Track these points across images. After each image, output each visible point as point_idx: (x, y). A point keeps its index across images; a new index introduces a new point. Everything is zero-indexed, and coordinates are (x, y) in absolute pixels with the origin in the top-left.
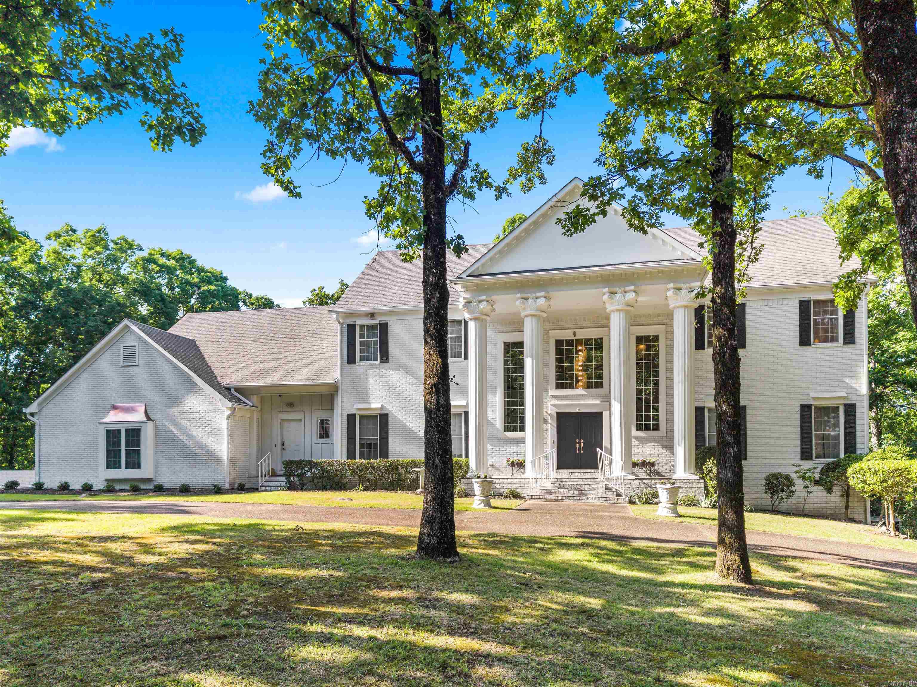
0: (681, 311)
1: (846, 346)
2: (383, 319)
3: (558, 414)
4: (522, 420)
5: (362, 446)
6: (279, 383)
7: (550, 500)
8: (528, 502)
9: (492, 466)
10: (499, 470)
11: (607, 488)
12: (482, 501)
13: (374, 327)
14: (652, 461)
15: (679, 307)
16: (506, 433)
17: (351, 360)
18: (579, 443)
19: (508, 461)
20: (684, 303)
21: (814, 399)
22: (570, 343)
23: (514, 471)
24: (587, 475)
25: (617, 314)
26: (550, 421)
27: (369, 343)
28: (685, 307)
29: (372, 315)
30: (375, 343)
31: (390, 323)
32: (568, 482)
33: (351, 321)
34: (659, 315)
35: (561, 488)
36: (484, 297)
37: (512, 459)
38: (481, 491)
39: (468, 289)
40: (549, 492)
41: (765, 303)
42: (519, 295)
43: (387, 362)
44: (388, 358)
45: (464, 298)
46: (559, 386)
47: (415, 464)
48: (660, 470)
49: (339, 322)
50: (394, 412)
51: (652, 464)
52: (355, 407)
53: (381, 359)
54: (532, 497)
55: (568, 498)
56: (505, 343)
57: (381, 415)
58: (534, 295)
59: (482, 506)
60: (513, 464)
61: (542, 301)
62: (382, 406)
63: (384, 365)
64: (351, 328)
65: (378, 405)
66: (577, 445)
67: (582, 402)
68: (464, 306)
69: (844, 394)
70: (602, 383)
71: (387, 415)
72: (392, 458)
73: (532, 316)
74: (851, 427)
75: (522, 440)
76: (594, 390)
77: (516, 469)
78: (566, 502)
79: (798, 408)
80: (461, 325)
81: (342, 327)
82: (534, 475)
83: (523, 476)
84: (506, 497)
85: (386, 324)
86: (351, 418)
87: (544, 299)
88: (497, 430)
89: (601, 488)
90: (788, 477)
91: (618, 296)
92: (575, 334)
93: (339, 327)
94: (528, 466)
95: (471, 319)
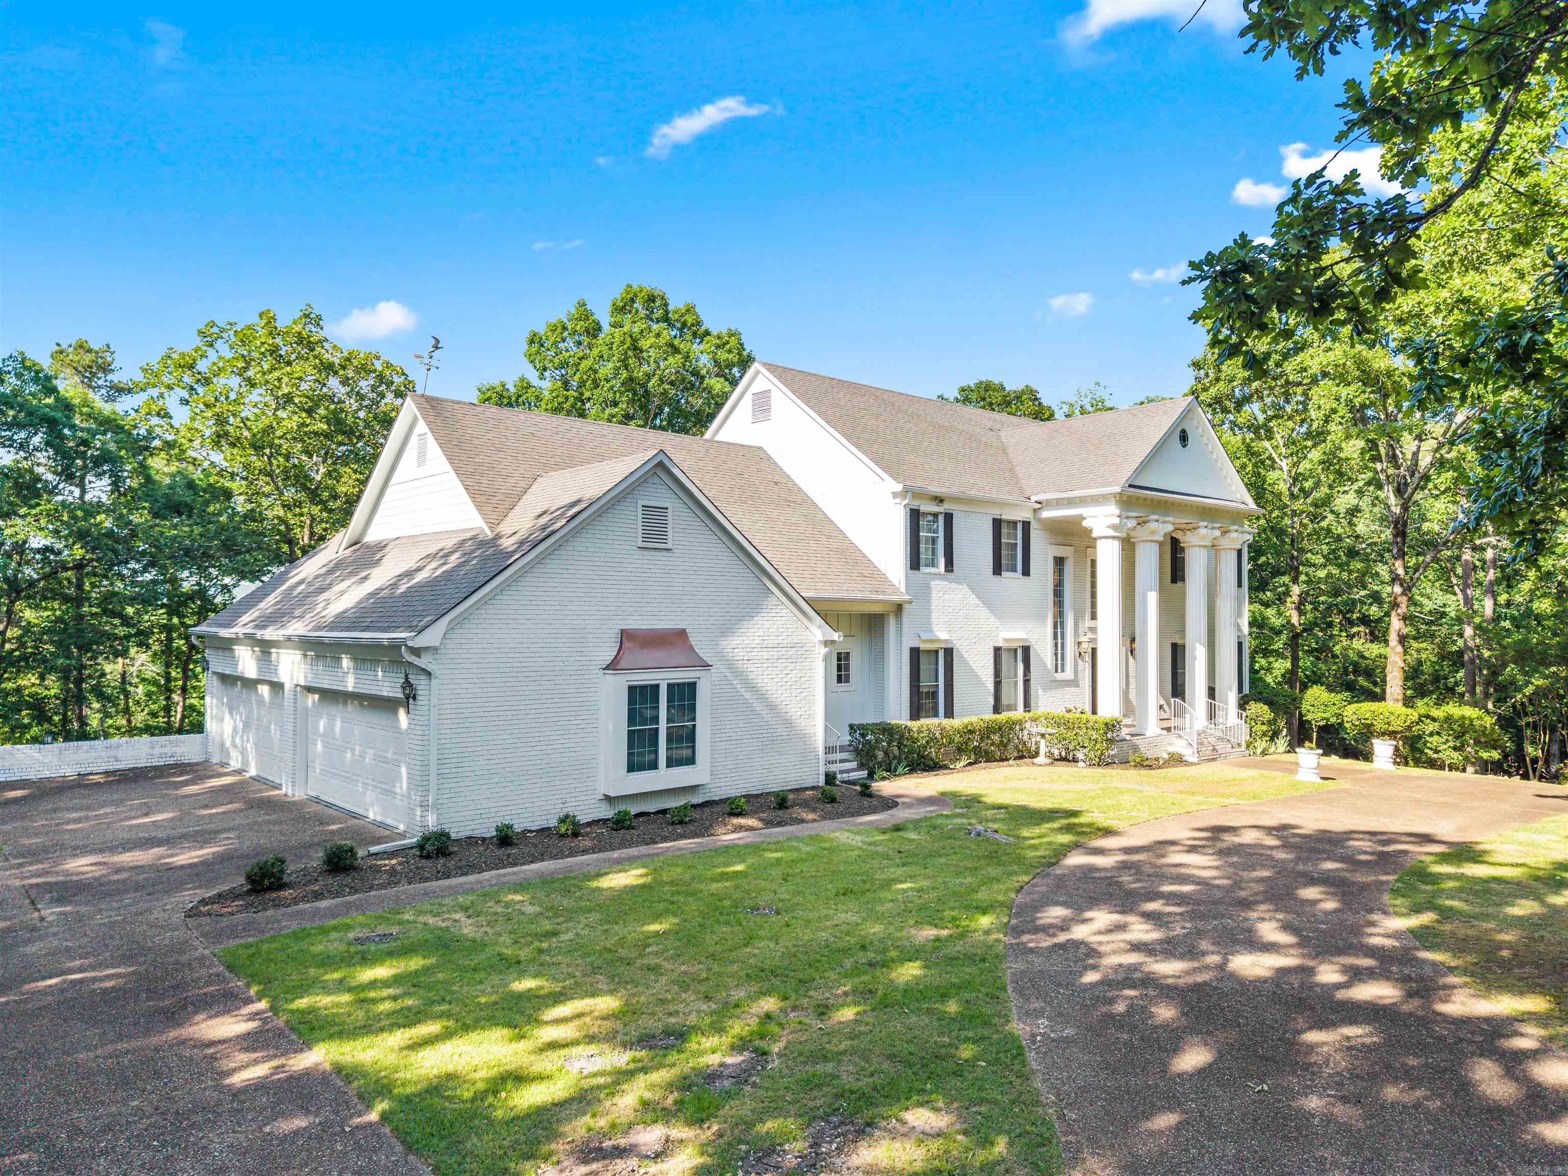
2: (946, 507)
6: (832, 595)
13: (939, 517)
16: (1055, 675)
17: (915, 563)
29: (940, 500)
30: (940, 541)
31: (955, 515)
33: (915, 504)
39: (1119, 499)
43: (952, 571)
44: (952, 566)
49: (903, 505)
50: (958, 646)
52: (919, 636)
53: (946, 566)
56: (1055, 558)
57: (945, 650)
62: (947, 636)
63: (948, 575)
64: (915, 516)
65: (943, 636)
71: (951, 650)
80: (1015, 528)
81: (905, 513)
85: (951, 515)
86: (915, 653)
88: (1048, 670)
93: (902, 512)
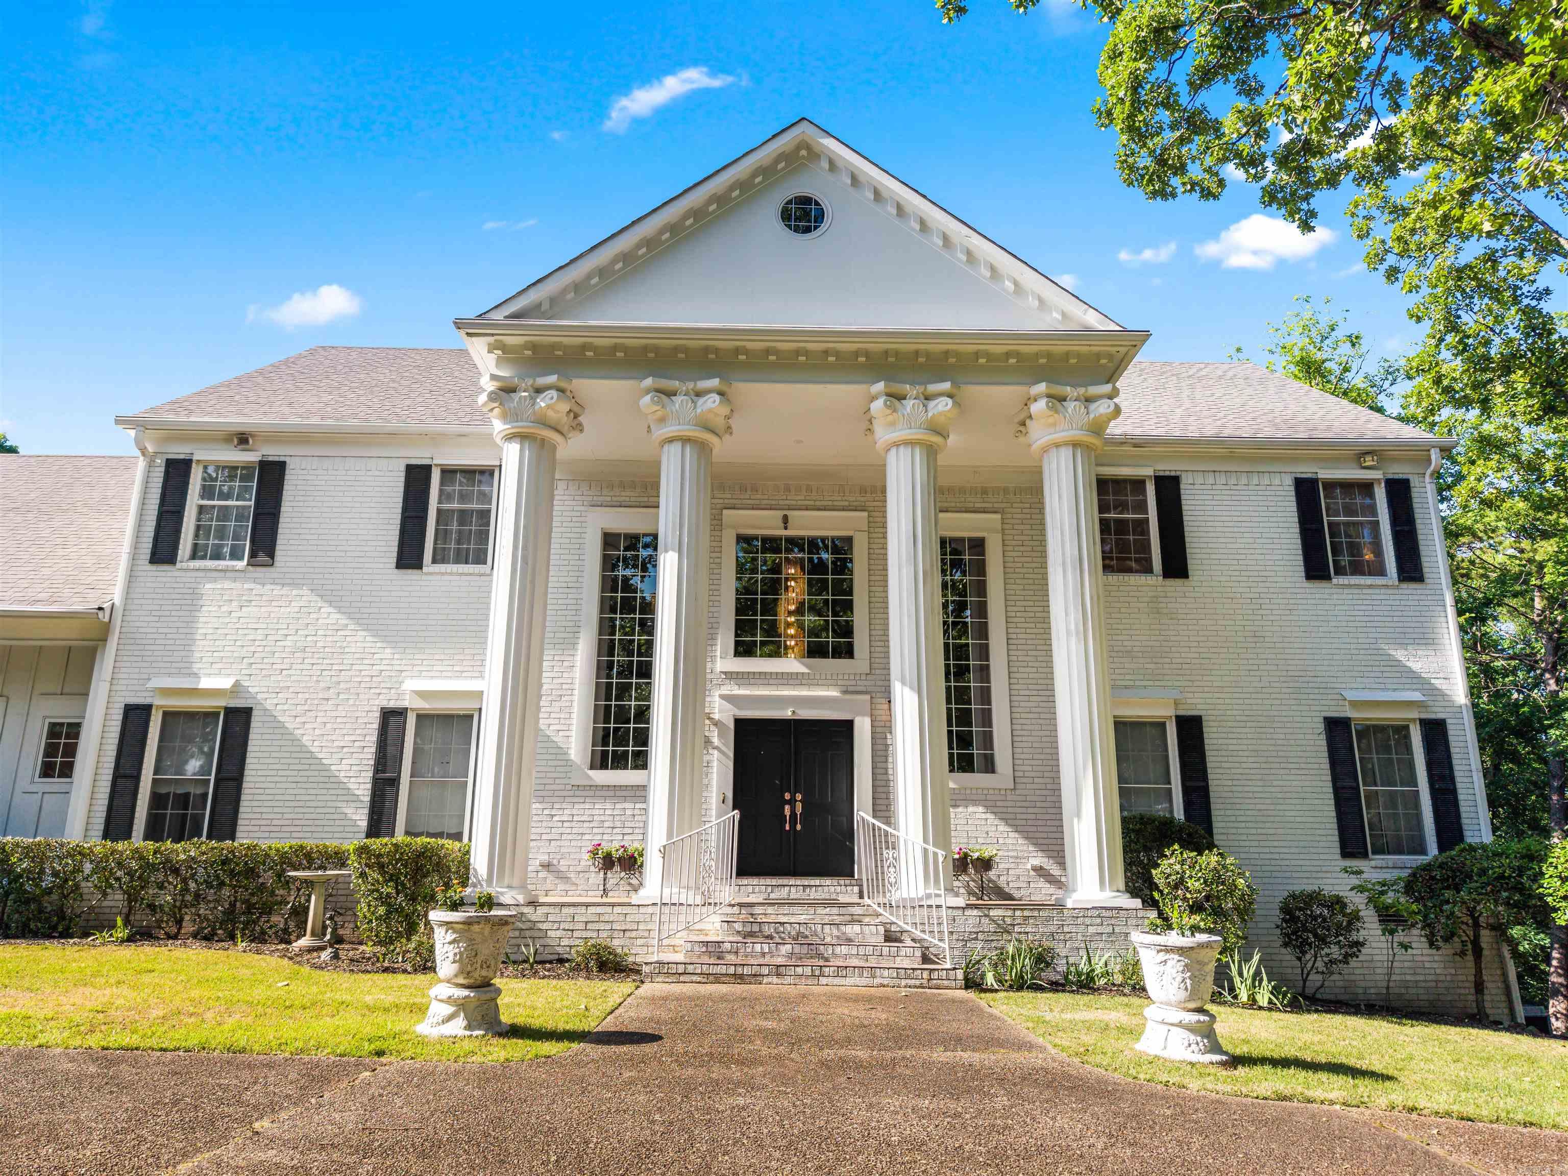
0: (1065, 454)
1: (1404, 585)
2: (273, 452)
3: (739, 722)
4: (643, 738)
5: (157, 800)
7: (717, 979)
8: (647, 989)
9: (547, 866)
10: (566, 879)
11: (890, 937)
12: (461, 1005)
13: (248, 468)
14: (986, 855)
15: (1057, 445)
16: (592, 773)
17: (164, 553)
18: (793, 802)
19: (594, 853)
20: (1076, 434)
21: (1354, 704)
22: (771, 544)
23: (611, 882)
24: (813, 894)
25: (905, 452)
26: (716, 741)
27: (224, 513)
28: (1075, 445)
29: (243, 439)
30: (241, 515)
31: (291, 464)
32: (772, 914)
33: (179, 451)
34: (984, 491)
35: (751, 934)
36: (552, 379)
37: (606, 847)
38: (459, 960)
39: (506, 353)
40: (714, 949)
41: (1222, 479)
42: (649, 382)
43: (270, 564)
44: (272, 555)
45: (494, 377)
46: (743, 649)
47: (308, 856)
48: (1002, 882)
49: (143, 451)
50: (269, 705)
51: (986, 864)
52: (152, 684)
53: (253, 555)
54: (663, 969)
55: (778, 971)
56: (605, 535)
57: (229, 711)
58: (691, 385)
59: (457, 1027)
60: (608, 862)
61: (712, 402)
62: (237, 684)
63: (260, 572)
64: (177, 470)
65: (225, 683)
66: (787, 808)
67: (804, 692)
68: (493, 396)
69: (1417, 696)
70: (850, 646)
71: (247, 713)
72: (244, 838)
73: (685, 440)
74: (1442, 778)
75: (640, 793)
76: (830, 661)
77: (615, 876)
78: (771, 986)
79: (1321, 727)
80: (491, 481)
81: (150, 465)
82: (672, 893)
83: (635, 899)
84: (577, 969)
85: (281, 466)
86: (136, 717)
87: (717, 398)
88: (568, 763)
89: (874, 935)
90: (1337, 903)
91: (909, 404)
92: (785, 519)
93: (141, 464)
94: (653, 864)
95: (510, 438)
